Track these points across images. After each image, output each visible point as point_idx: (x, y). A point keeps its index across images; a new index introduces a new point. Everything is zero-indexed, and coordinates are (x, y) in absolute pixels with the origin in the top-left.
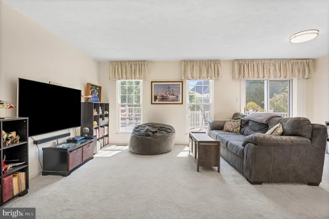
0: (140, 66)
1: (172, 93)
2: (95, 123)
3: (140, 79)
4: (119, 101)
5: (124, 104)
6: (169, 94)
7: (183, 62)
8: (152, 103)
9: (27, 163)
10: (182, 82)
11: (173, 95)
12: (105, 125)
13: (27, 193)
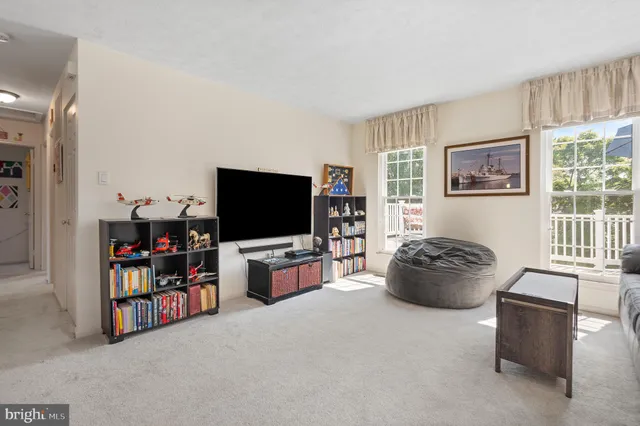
0: (420, 117)
1: (496, 168)
2: (335, 230)
3: (419, 144)
4: (384, 191)
5: (393, 197)
6: (489, 171)
7: (528, 87)
8: (446, 195)
9: (217, 275)
10: (527, 138)
11: (499, 172)
12: (357, 236)
13: (217, 312)
